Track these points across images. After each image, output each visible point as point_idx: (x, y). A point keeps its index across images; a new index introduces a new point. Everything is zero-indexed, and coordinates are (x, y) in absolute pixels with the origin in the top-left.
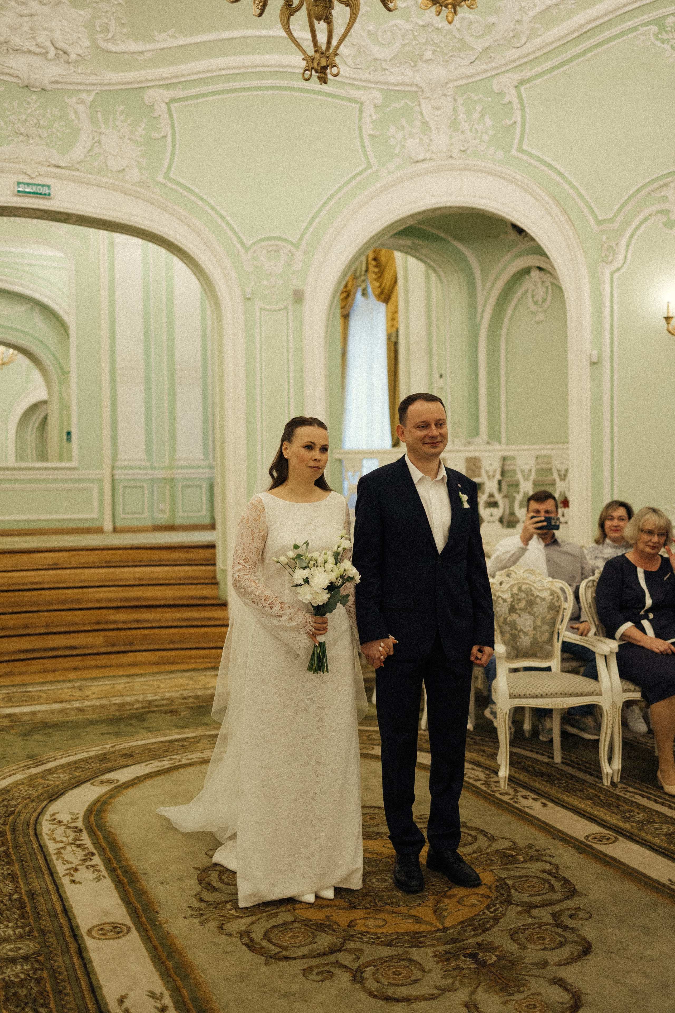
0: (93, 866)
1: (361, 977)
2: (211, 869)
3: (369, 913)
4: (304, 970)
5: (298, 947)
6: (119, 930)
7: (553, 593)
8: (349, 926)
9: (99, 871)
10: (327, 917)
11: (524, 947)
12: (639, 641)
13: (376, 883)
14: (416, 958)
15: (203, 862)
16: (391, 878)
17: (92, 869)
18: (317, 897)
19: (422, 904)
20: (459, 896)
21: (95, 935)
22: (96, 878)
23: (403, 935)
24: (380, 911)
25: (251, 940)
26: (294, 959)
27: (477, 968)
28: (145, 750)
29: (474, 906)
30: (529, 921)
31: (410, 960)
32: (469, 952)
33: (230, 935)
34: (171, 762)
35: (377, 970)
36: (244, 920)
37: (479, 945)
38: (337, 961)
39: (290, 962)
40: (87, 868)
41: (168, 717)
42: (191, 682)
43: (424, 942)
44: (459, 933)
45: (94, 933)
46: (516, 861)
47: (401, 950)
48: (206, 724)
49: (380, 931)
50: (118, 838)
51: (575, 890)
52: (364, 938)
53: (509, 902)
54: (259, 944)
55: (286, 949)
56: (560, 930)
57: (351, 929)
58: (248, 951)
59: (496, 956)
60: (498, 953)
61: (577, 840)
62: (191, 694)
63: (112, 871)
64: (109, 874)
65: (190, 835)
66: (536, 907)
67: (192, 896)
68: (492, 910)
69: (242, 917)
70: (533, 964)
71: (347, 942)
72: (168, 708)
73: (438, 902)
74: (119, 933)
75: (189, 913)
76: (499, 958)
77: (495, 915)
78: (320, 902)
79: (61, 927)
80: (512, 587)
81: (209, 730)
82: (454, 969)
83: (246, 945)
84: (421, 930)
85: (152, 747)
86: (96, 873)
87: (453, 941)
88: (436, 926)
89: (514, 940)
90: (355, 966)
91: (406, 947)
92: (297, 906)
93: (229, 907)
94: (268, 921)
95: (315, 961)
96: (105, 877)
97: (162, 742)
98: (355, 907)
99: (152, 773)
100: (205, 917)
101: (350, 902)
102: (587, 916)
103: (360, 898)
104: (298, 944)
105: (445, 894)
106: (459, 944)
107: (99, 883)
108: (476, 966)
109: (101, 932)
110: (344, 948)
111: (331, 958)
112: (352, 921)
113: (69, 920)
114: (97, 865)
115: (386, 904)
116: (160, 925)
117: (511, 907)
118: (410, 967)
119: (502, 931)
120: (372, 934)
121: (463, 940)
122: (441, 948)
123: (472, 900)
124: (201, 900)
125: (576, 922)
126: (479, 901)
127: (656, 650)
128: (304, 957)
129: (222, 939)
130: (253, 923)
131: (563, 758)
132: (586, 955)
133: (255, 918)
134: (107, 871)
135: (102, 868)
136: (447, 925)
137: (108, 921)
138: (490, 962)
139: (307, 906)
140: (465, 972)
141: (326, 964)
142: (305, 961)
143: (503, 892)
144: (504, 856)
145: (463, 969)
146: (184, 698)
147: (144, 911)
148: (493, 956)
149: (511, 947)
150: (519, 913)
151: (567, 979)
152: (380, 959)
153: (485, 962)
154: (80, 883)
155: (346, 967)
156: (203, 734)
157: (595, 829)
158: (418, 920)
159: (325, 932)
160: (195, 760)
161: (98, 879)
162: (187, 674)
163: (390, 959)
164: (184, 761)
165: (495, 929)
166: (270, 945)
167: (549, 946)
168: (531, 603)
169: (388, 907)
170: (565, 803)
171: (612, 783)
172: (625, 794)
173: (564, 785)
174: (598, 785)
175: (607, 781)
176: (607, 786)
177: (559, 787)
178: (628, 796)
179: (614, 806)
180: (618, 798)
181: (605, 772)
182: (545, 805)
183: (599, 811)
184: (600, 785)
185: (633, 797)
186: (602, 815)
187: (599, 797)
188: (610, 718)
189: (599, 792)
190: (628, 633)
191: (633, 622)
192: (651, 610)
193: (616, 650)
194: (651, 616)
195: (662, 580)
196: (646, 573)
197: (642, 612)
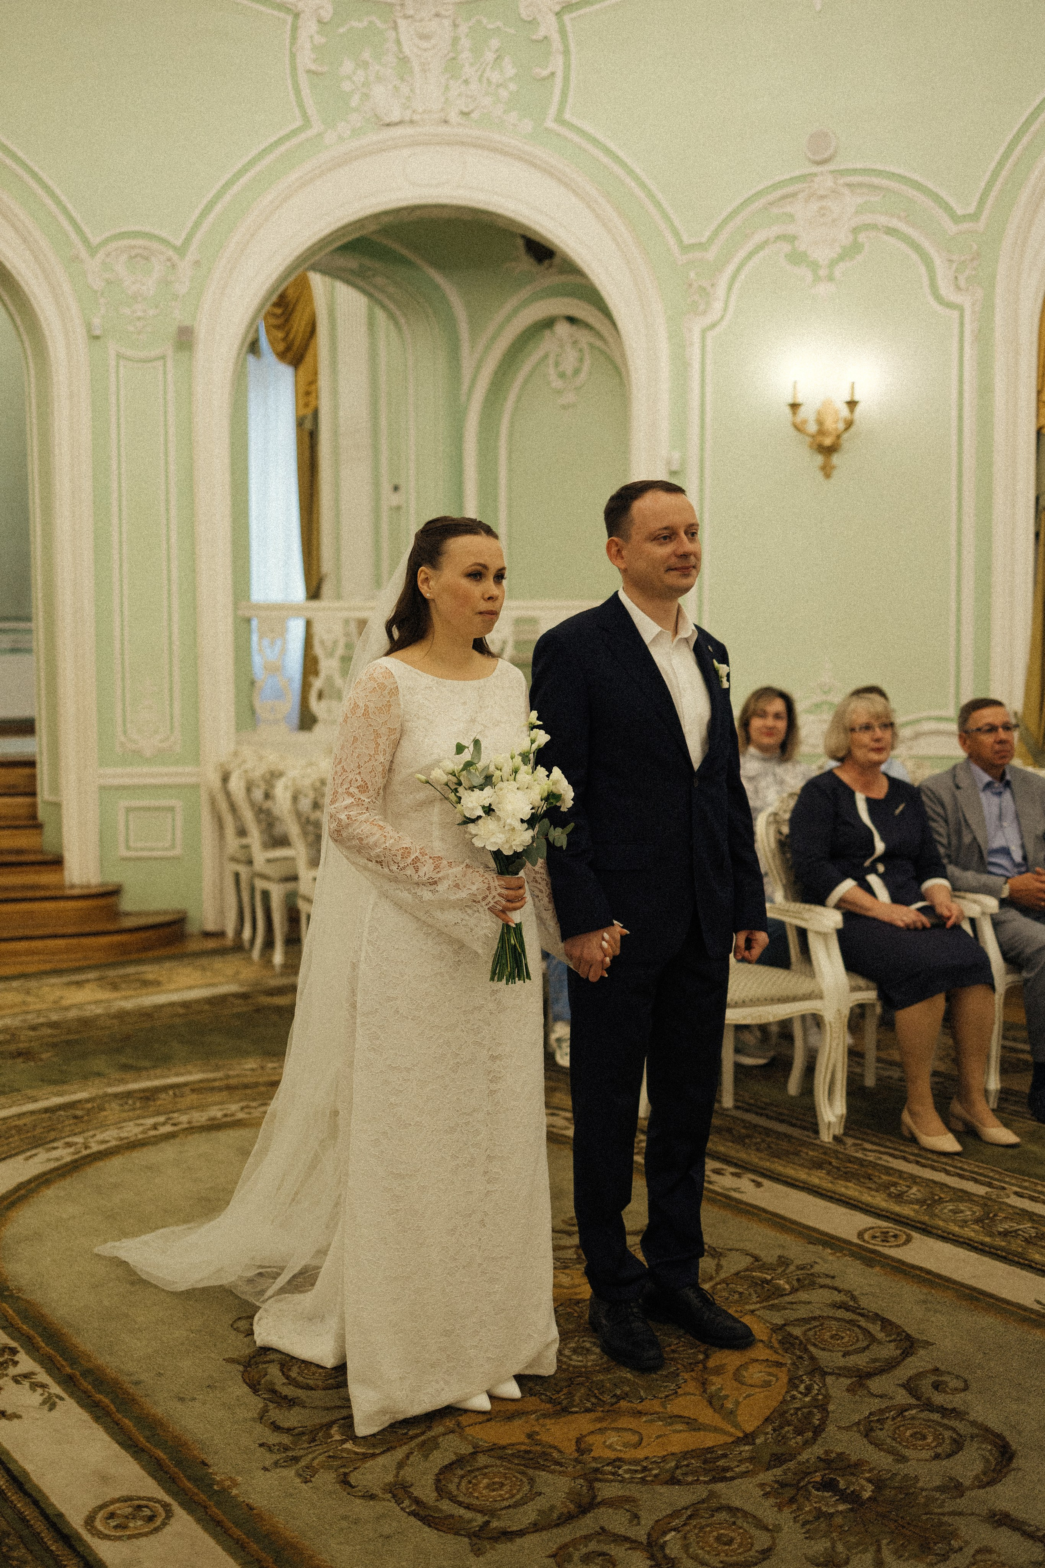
0: (26, 1376)
1: (665, 1557)
2: (258, 1359)
3: (600, 1420)
4: (553, 1556)
5: (515, 1506)
6: (147, 1512)
8: (580, 1451)
9: (43, 1386)
10: (530, 1436)
11: (902, 1459)
12: (868, 910)
13: (574, 1357)
14: (737, 1503)
15: (237, 1347)
16: (594, 1344)
17: (26, 1383)
18: (492, 1397)
19: (680, 1391)
20: (731, 1369)
21: (107, 1532)
22: (44, 1403)
23: (685, 1459)
24: (613, 1412)
25: (417, 1501)
26: (521, 1533)
27: (851, 1510)
28: (10, 1129)
29: (767, 1384)
30: (876, 1404)
31: (731, 1510)
32: (817, 1478)
33: (372, 1497)
34: (72, 1150)
35: (685, 1538)
36: (381, 1460)
37: (827, 1462)
38: (602, 1528)
39: (519, 1541)
40: (16, 1380)
41: (20, 1064)
42: (29, 999)
43: (732, 1469)
44: (777, 1442)
45: (99, 1524)
46: (779, 1292)
47: (702, 1491)
48: (99, 1074)
49: (640, 1454)
50: (46, 1311)
51: (908, 1337)
52: (620, 1472)
53: (818, 1370)
54: (438, 1510)
55: (493, 1513)
56: (936, 1416)
57: (586, 1457)
58: (427, 1529)
59: (869, 1480)
60: (867, 1475)
61: (850, 1243)
62: (41, 1020)
63: (68, 1382)
64: (64, 1390)
65: (190, 1295)
66: (870, 1375)
67: (253, 1419)
68: (802, 1388)
69: (374, 1456)
70: (938, 1489)
71: (597, 1485)
72: (12, 1047)
73: (704, 1384)
74: (151, 1519)
75: (269, 1459)
76: (879, 1484)
77: (815, 1399)
78: (502, 1407)
79: (23, 1520)
81: (109, 1085)
82: (817, 1518)
83: (413, 1514)
84: (709, 1444)
85: (21, 1122)
86: (40, 1390)
87: (778, 1460)
88: (731, 1435)
89: (876, 1445)
90: (640, 1533)
91: (705, 1482)
92: (464, 1420)
93: (337, 1437)
94: (426, 1457)
95: (565, 1534)
96: (62, 1399)
97: (32, 1113)
98: (566, 1411)
99: (44, 1174)
100: (303, 1463)
101: (550, 1401)
102: (961, 1385)
103: (565, 1391)
104: (511, 1502)
105: (705, 1368)
106: (792, 1465)
107: (55, 1413)
108: (849, 1506)
109: (113, 1523)
110: (599, 1499)
111: (588, 1524)
112: (579, 1441)
113: (36, 1503)
114: (33, 1374)
115: (619, 1398)
116: (224, 1491)
117: (829, 1380)
118: (739, 1522)
119: (847, 1429)
120: (630, 1464)
121: (792, 1457)
122: (768, 1477)
123: (756, 1374)
124: (276, 1427)
125: (949, 1397)
126: (770, 1374)
127: (901, 924)
128: (536, 1528)
129: (359, 1507)
130: (401, 1465)
131: (736, 1100)
132: (1011, 1459)
133: (400, 1453)
134: (59, 1383)
135: (43, 1377)
136: (749, 1429)
137: (117, 1495)
138: (866, 1495)
139: (482, 1418)
140: (838, 1520)
141: (587, 1538)
142: (545, 1535)
143: (798, 1353)
144: (757, 1284)
145: (832, 1515)
146: (33, 1028)
147: (179, 1463)
148: (864, 1483)
149: (881, 1460)
150: (850, 1390)
151: (1014, 1514)
152: (676, 1514)
153: (859, 1497)
154: (19, 1417)
155: (626, 1539)
156: (101, 1092)
157: (865, 1221)
158: (693, 1425)
159: (543, 1468)
160: (114, 1143)
161: (50, 1403)
162: (15, 984)
163: (694, 1511)
164: (95, 1148)
165: (831, 1428)
166: (462, 1511)
167: (939, 1450)
169: (623, 1404)
170: (788, 1177)
171: (835, 1138)
172: (866, 1155)
173: (763, 1145)
174: (814, 1141)
175: (829, 1134)
176: (829, 1143)
177: (758, 1150)
178: (871, 1157)
179: (864, 1177)
180: (861, 1162)
181: (826, 1120)
182: (759, 1185)
183: (846, 1187)
184: (818, 1142)
185: (880, 1158)
186: (857, 1194)
187: (830, 1163)
188: (834, 1035)
189: (825, 1153)
190: (849, 897)
191: (855, 879)
192: (881, 859)
193: (840, 925)
194: (881, 868)
195: (893, 814)
196: (869, 801)
197: (867, 863)
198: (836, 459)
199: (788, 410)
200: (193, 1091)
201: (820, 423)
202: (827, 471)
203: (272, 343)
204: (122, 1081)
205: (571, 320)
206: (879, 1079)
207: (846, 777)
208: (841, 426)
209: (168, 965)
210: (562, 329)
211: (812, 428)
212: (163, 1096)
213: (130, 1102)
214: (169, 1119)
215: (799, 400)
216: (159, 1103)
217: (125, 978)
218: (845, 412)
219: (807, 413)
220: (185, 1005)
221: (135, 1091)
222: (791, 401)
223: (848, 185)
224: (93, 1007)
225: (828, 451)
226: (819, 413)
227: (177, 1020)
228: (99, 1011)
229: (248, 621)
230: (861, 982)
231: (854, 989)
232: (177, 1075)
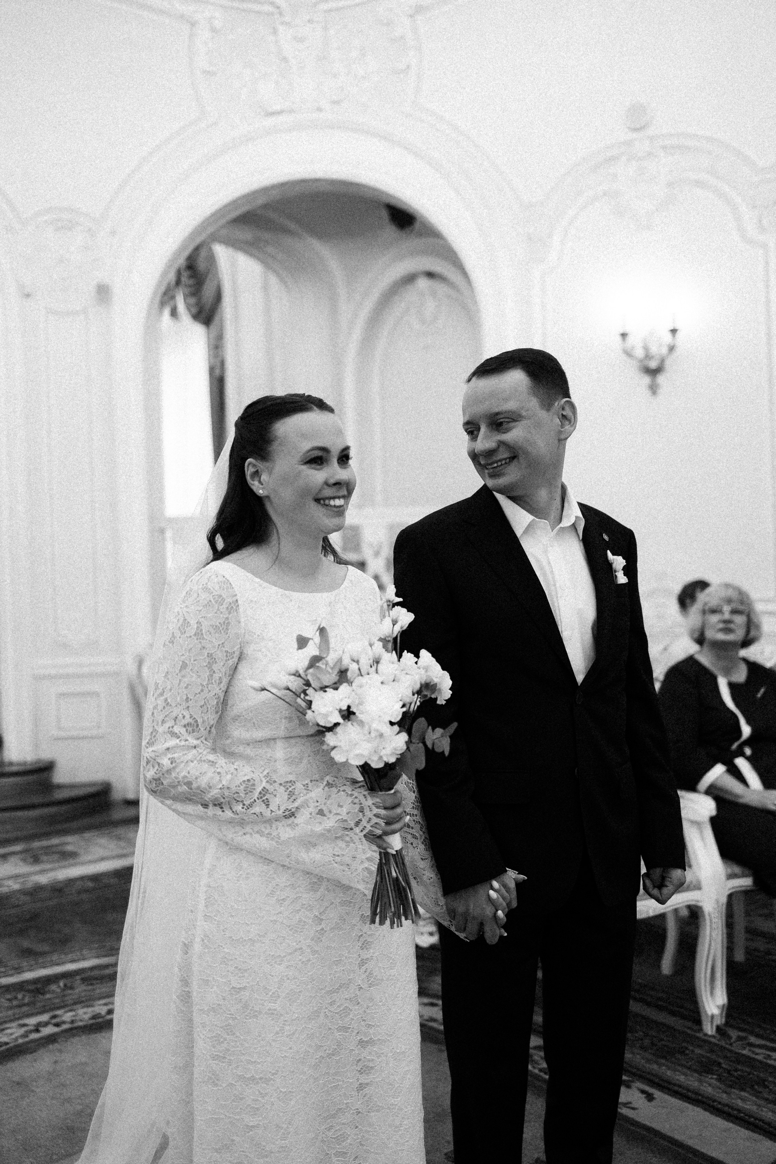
12: (740, 797)
81: (5, 974)
170: (680, 1086)
171: (718, 1028)
172: (753, 1052)
173: (647, 1042)
174: (698, 1035)
175: (712, 1027)
176: (713, 1036)
177: (642, 1048)
178: (760, 1055)
179: (758, 1084)
180: (750, 1061)
181: (710, 1013)
182: (650, 1098)
183: (743, 1100)
184: (700, 1035)
185: (769, 1057)
186: (755, 1108)
187: (719, 1064)
188: (714, 926)
189: (712, 1051)
190: (720, 783)
191: (724, 763)
192: (748, 742)
193: (714, 813)
194: (748, 751)
195: (754, 696)
196: (732, 686)
197: (735, 746)
198: (661, 379)
199: (619, 338)
200: (83, 980)
201: (646, 349)
202: (653, 389)
203: (188, 307)
204: (19, 970)
205: (430, 275)
206: (748, 951)
207: (705, 660)
208: (664, 351)
209: (87, 835)
210: (423, 283)
211: (640, 353)
212: (53, 987)
213: (20, 996)
214: (55, 1017)
215: (627, 330)
216: (48, 996)
217: (48, 851)
218: (668, 338)
219: (635, 341)
220: (95, 878)
221: (27, 982)
222: (621, 331)
223: (664, 147)
224: (10, 883)
225: (654, 372)
226: (645, 339)
227: (84, 896)
228: (16, 887)
229: (162, 531)
230: (737, 870)
231: (731, 876)
232: (73, 961)
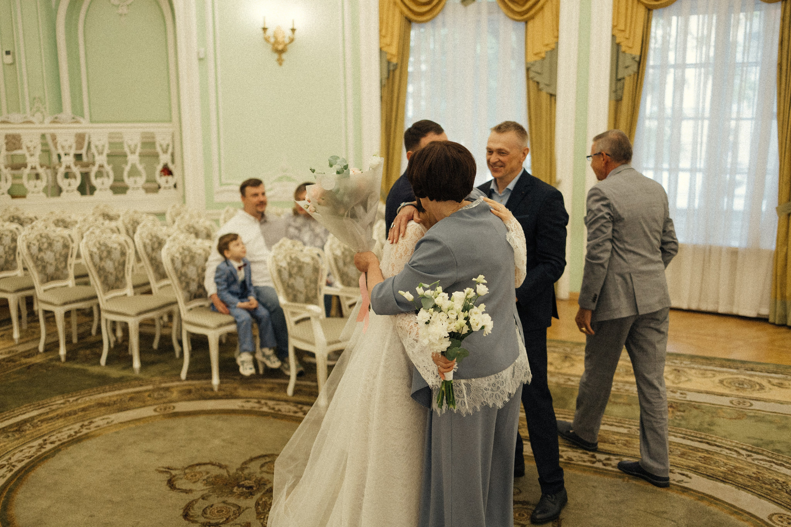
7: (313, 259)
80: (285, 257)
168: (300, 268)
198: (284, 56)
199: (261, 32)
202: (280, 62)
208: (287, 40)
211: (272, 40)
215: (266, 26)
218: (289, 33)
219: (270, 33)
222: (263, 26)
225: (281, 52)
226: (275, 33)
